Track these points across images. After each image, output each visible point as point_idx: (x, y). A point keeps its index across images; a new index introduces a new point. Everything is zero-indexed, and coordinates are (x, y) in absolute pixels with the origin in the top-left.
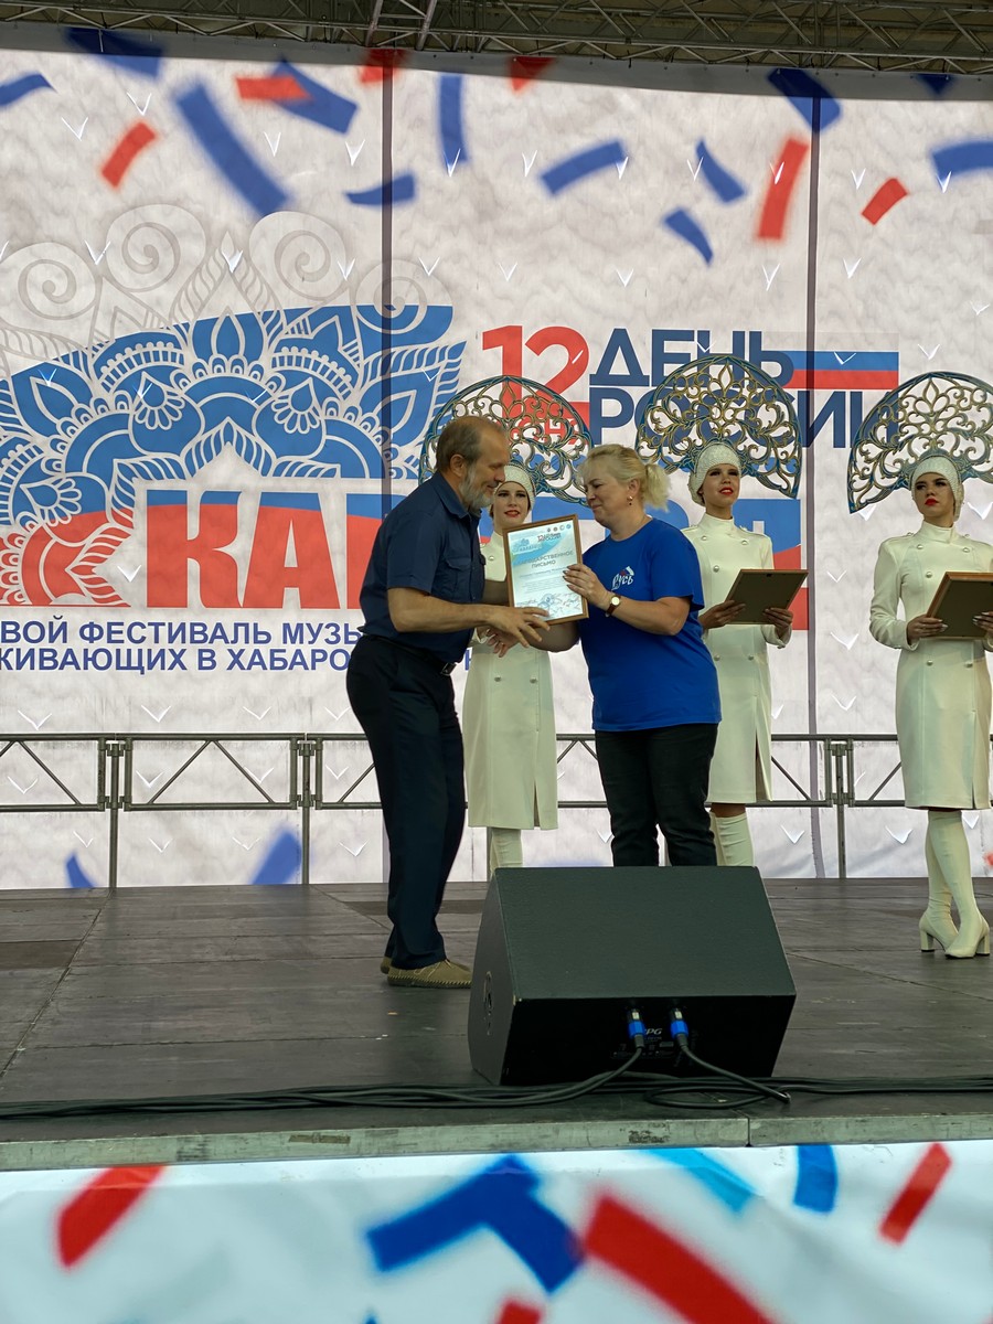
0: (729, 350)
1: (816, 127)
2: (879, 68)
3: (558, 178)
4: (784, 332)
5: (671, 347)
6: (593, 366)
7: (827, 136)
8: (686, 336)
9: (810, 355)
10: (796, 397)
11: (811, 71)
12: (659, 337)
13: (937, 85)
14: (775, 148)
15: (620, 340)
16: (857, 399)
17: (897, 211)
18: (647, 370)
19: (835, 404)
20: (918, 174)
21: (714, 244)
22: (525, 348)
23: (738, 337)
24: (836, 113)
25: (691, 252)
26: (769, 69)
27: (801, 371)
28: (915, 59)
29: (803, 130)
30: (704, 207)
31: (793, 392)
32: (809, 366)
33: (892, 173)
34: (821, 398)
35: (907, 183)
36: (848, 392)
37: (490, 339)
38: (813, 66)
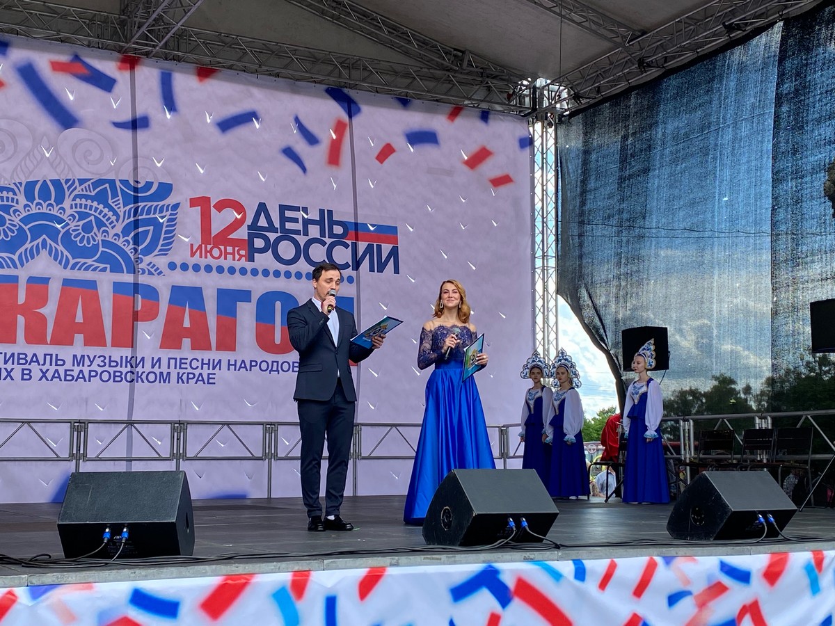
0: (318, 218)
1: (350, 116)
2: (377, 92)
3: (226, 125)
4: (344, 212)
5: (288, 214)
6: (249, 221)
7: (356, 120)
8: (297, 209)
9: (356, 224)
10: (350, 245)
11: (346, 90)
12: (283, 208)
13: (404, 102)
14: (333, 123)
15: (262, 208)
16: (379, 248)
17: (391, 159)
18: (277, 225)
19: (369, 249)
20: (400, 143)
21: (307, 164)
22: (212, 209)
23: (322, 211)
24: (359, 110)
25: (296, 168)
26: (327, 86)
27: (352, 232)
28: (394, 91)
29: (345, 117)
30: (301, 147)
31: (349, 242)
32: (355, 230)
33: (388, 142)
34: (362, 246)
35: (395, 146)
36: (375, 244)
37: (194, 202)
38: (346, 87)
